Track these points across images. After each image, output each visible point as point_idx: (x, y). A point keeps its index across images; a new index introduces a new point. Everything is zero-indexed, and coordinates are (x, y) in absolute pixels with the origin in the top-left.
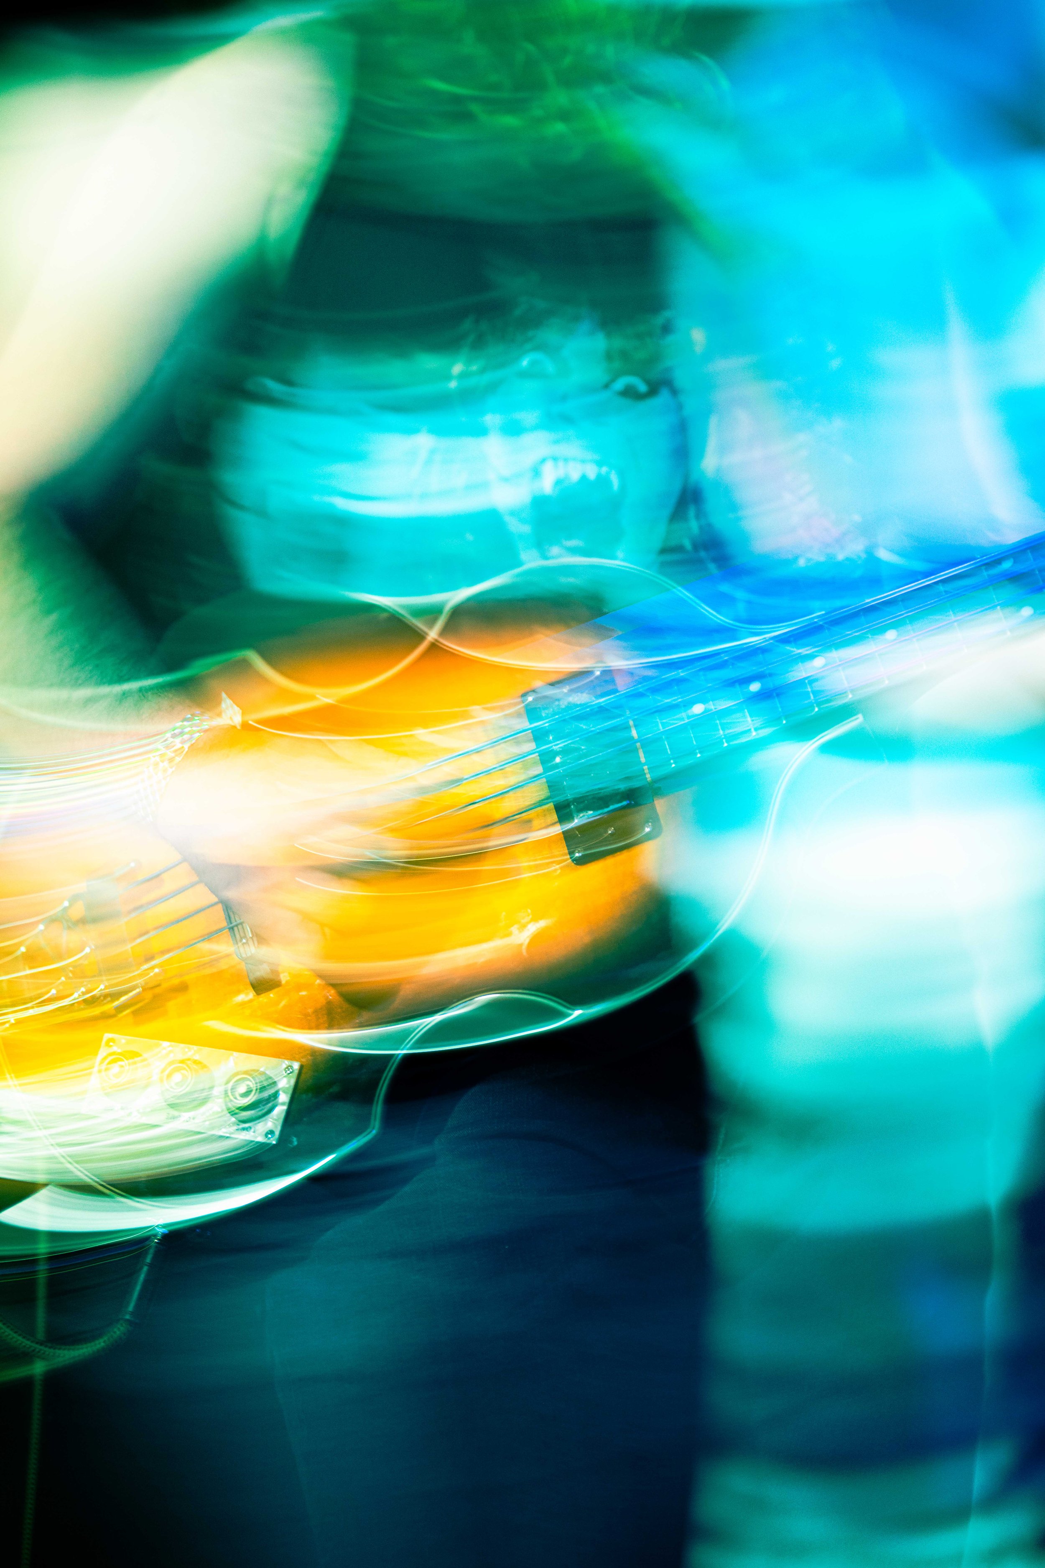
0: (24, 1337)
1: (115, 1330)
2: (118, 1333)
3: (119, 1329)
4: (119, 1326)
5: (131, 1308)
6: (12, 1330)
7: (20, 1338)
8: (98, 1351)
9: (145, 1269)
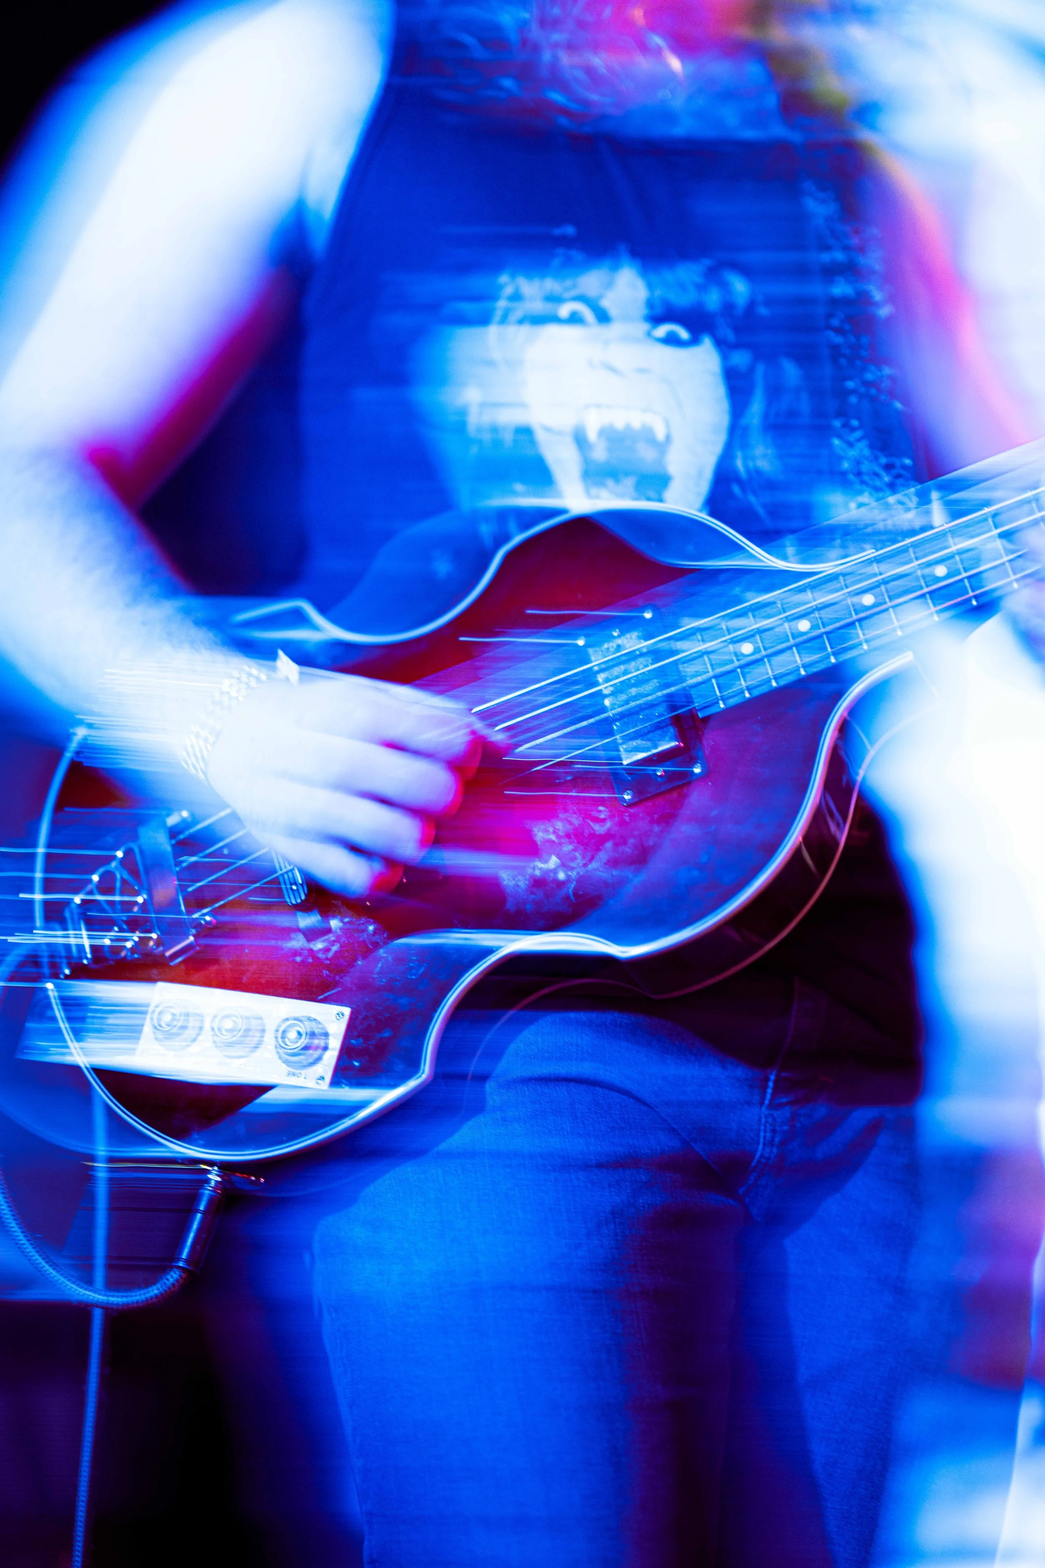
0: (78, 1285)
1: (169, 1277)
2: (171, 1280)
3: (172, 1277)
4: (172, 1273)
5: (184, 1255)
6: (65, 1277)
7: (74, 1286)
8: (152, 1298)
9: (199, 1216)
